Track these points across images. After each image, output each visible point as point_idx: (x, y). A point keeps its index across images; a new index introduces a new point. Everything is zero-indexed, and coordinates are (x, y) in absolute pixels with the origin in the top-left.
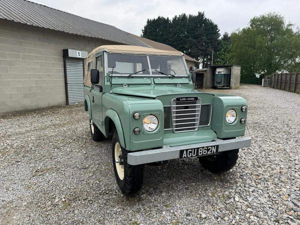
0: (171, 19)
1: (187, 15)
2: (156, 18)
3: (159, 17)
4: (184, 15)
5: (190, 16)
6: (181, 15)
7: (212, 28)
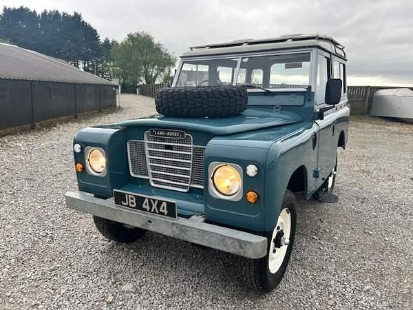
0: (39, 12)
1: (61, 12)
2: (18, 7)
3: (21, 7)
4: (57, 12)
5: (64, 14)
6: (52, 10)
7: (91, 33)
